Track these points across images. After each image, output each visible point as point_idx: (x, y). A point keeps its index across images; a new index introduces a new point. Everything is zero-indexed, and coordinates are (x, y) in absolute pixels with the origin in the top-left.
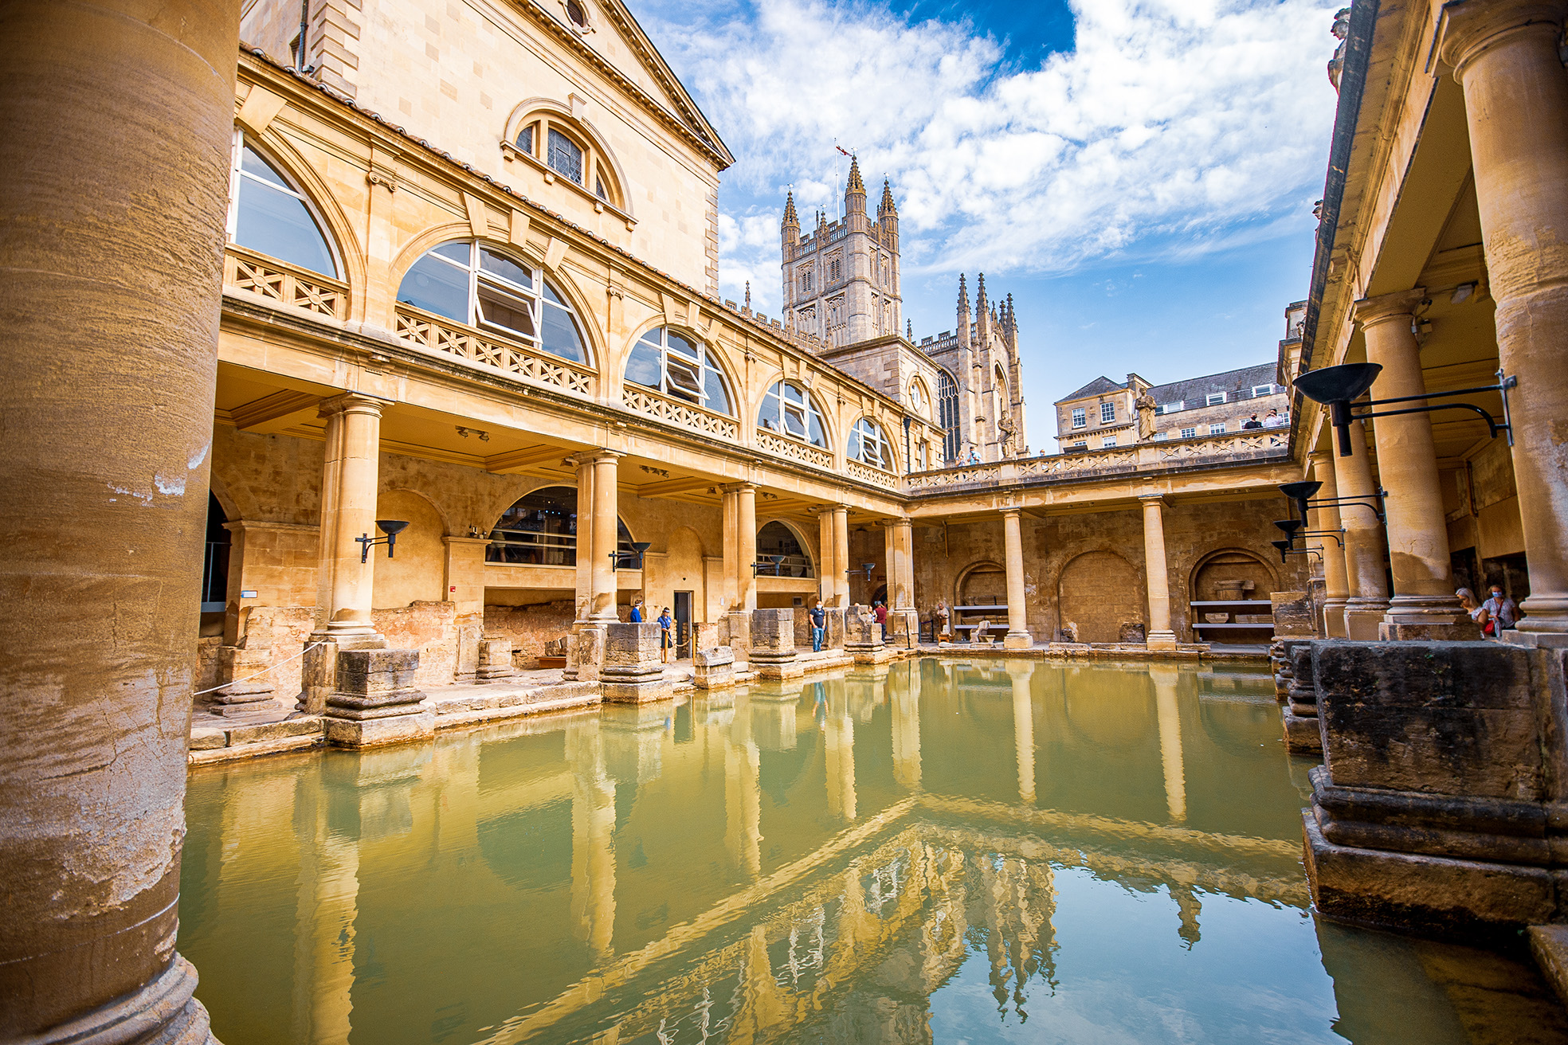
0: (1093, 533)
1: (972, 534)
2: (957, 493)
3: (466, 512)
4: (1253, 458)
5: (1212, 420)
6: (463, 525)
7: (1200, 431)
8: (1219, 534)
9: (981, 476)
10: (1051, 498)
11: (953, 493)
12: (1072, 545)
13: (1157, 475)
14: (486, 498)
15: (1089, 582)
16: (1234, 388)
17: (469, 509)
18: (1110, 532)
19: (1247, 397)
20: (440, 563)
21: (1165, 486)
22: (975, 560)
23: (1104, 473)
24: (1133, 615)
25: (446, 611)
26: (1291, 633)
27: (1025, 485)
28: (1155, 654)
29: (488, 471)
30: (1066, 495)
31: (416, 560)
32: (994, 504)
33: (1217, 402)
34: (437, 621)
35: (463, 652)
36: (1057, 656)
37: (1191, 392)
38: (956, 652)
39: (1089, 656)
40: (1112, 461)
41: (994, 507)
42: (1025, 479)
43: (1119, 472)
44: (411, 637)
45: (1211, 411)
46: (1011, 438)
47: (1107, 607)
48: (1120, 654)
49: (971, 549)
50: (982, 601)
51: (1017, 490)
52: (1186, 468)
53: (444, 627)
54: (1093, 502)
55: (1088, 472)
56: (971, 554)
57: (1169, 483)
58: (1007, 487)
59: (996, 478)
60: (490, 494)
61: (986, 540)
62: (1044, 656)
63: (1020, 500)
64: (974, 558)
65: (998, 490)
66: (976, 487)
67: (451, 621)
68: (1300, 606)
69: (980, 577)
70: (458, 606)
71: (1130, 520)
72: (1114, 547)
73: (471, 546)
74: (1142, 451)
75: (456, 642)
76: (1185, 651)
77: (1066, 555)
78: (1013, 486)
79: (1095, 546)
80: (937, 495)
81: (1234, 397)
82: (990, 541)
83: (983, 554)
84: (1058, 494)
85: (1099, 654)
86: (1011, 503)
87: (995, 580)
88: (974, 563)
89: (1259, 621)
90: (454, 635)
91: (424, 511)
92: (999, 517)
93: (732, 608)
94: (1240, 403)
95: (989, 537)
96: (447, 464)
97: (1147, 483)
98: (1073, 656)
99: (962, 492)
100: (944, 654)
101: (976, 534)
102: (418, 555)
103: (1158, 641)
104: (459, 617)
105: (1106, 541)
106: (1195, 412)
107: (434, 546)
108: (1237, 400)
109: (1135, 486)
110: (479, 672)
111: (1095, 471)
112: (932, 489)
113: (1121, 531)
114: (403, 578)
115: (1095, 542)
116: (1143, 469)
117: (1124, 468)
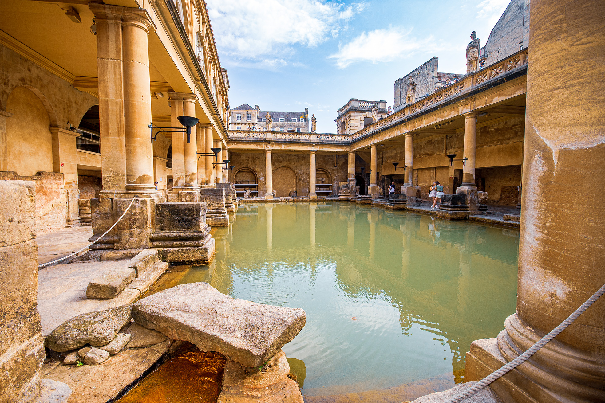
0: (284, 160)
1: (241, 157)
2: (250, 141)
3: (65, 112)
4: (340, 142)
5: (281, 127)
6: (64, 121)
7: (278, 129)
8: (319, 164)
9: (259, 136)
10: (283, 147)
11: (248, 141)
12: (277, 164)
13: (317, 144)
14: (74, 104)
15: (281, 177)
16: (287, 117)
17: (66, 110)
18: (289, 161)
19: (290, 121)
20: (49, 146)
21: (318, 148)
22: (242, 167)
23: (301, 141)
24: (293, 188)
25: (60, 179)
26: (345, 193)
27: (276, 141)
28: (312, 200)
29: (74, 86)
30: (288, 147)
31: (36, 141)
32: (263, 147)
33: (282, 121)
34: (55, 186)
35: (71, 207)
36: (283, 201)
37: (275, 116)
38: (247, 201)
39: (294, 201)
40: (303, 137)
41: (263, 148)
42: (275, 139)
43: (305, 141)
44: (44, 197)
45: (281, 123)
46: (270, 123)
47: (286, 185)
48: (303, 200)
49: (241, 163)
50: (244, 182)
51: (273, 142)
52: (325, 143)
53: (60, 190)
54: (294, 150)
55: (296, 140)
56: (241, 165)
57: (319, 147)
58: (269, 141)
59: (265, 137)
60: (76, 103)
61: (247, 160)
62: (279, 201)
63: (273, 146)
64: (242, 166)
65: (265, 142)
66: (257, 140)
67: (62, 186)
68: (347, 186)
69: (241, 173)
70: (65, 176)
71: (295, 157)
72: (290, 166)
73: (69, 136)
74: (312, 135)
75: (66, 200)
76: (320, 199)
77: (275, 167)
78: (272, 141)
79: (284, 165)
80: (242, 140)
81: (287, 120)
82: (248, 160)
83: (245, 165)
84: (286, 146)
85: (297, 200)
86: (270, 147)
87: (247, 175)
88: (241, 168)
89: (326, 190)
90: (65, 195)
91: (38, 105)
92: (264, 152)
93: (203, 182)
94: (289, 123)
95: (248, 159)
96: (53, 74)
97: (313, 146)
98: (289, 201)
99: (252, 141)
100: (243, 202)
101: (243, 157)
102: (37, 138)
103: (313, 196)
104: (67, 183)
105: (288, 163)
106: (276, 123)
107: (46, 134)
108: (287, 121)
109: (310, 146)
110: (81, 219)
111: (298, 140)
112: (239, 137)
113: (292, 161)
114: (30, 154)
115: (284, 163)
116: (312, 141)
117: (306, 140)
